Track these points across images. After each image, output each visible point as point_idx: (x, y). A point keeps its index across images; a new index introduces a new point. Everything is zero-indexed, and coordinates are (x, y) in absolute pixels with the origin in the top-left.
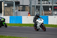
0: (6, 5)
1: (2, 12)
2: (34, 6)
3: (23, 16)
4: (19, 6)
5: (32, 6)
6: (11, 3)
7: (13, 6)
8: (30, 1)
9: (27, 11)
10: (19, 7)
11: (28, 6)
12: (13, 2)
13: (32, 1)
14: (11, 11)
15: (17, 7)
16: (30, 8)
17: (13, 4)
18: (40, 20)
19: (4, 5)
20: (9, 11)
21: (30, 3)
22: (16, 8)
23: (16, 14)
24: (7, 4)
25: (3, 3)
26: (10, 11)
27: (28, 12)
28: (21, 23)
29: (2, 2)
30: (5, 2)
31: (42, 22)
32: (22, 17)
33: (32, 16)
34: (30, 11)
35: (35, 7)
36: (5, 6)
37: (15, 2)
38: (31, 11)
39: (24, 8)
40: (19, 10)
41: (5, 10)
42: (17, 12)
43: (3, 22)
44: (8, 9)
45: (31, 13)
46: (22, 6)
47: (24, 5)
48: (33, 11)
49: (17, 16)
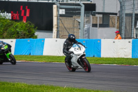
0: (62, 12)
1: (52, 30)
2: (131, 15)
3: (102, 40)
4: (94, 15)
5: (127, 15)
6: (76, 7)
7: (79, 14)
8: (121, 3)
9: (114, 27)
10: (93, 18)
11: (116, 14)
12: (79, 5)
13: (126, 4)
14: (74, 27)
15: (89, 16)
16: (120, 19)
17: (80, 9)
18: (77, 47)
19: (58, 11)
20: (69, 26)
21: (121, 7)
22: (86, 20)
23: (87, 35)
24: (64, 10)
25: (55, 6)
26: (72, 27)
27: (115, 30)
28: (99, 55)
29: (54, 4)
30: (61, 4)
31: (81, 52)
32: (100, 40)
33: (125, 38)
34: (120, 27)
35: (134, 18)
36: (61, 16)
37: (83, 6)
38: (123, 28)
39: (106, 20)
40: (95, 25)
41: (60, 25)
42: (89, 29)
43: (7, 52)
44: (68, 22)
45: (123, 32)
46: (101, 16)
47: (106, 11)
48: (128, 28)
49: (89, 38)
